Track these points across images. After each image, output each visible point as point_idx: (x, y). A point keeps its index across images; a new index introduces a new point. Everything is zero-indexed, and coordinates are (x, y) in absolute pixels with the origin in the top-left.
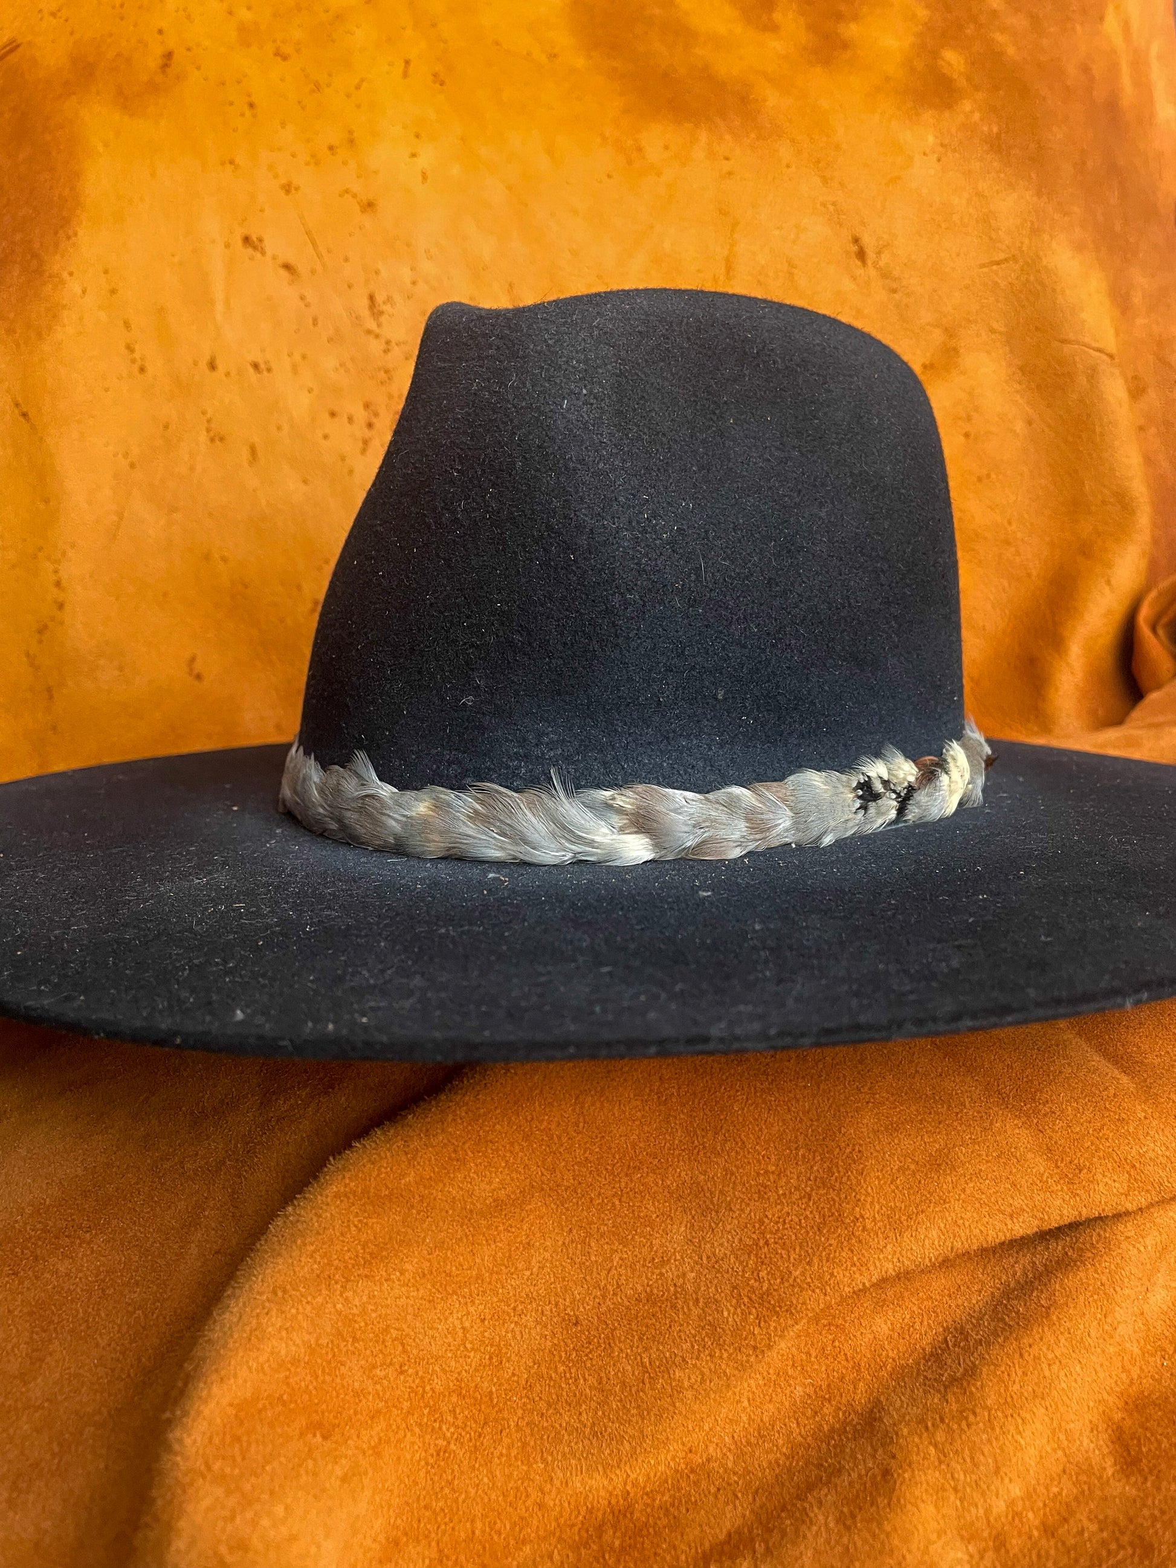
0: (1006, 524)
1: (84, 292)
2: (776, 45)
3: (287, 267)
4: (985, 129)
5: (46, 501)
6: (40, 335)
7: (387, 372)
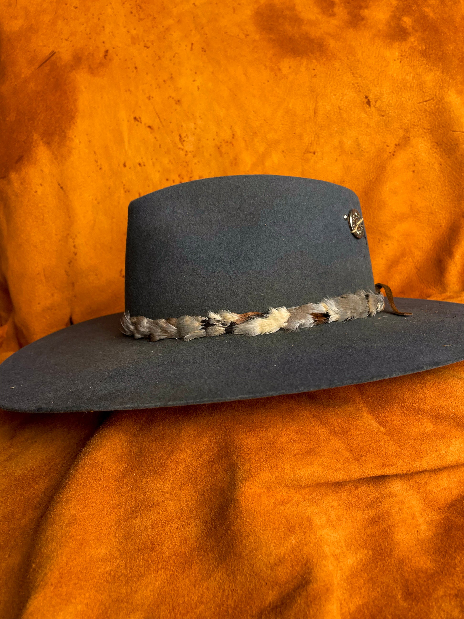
0: (431, 206)
1: (80, 142)
2: (334, 22)
3: (150, 127)
4: (420, 47)
5: (70, 217)
6: (66, 159)
7: (186, 162)
